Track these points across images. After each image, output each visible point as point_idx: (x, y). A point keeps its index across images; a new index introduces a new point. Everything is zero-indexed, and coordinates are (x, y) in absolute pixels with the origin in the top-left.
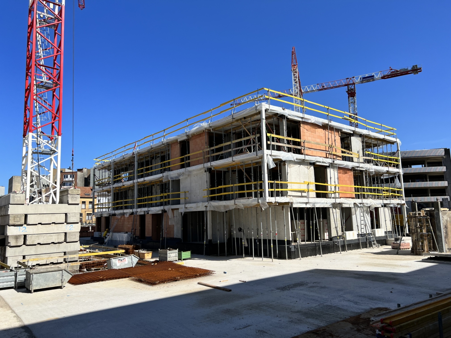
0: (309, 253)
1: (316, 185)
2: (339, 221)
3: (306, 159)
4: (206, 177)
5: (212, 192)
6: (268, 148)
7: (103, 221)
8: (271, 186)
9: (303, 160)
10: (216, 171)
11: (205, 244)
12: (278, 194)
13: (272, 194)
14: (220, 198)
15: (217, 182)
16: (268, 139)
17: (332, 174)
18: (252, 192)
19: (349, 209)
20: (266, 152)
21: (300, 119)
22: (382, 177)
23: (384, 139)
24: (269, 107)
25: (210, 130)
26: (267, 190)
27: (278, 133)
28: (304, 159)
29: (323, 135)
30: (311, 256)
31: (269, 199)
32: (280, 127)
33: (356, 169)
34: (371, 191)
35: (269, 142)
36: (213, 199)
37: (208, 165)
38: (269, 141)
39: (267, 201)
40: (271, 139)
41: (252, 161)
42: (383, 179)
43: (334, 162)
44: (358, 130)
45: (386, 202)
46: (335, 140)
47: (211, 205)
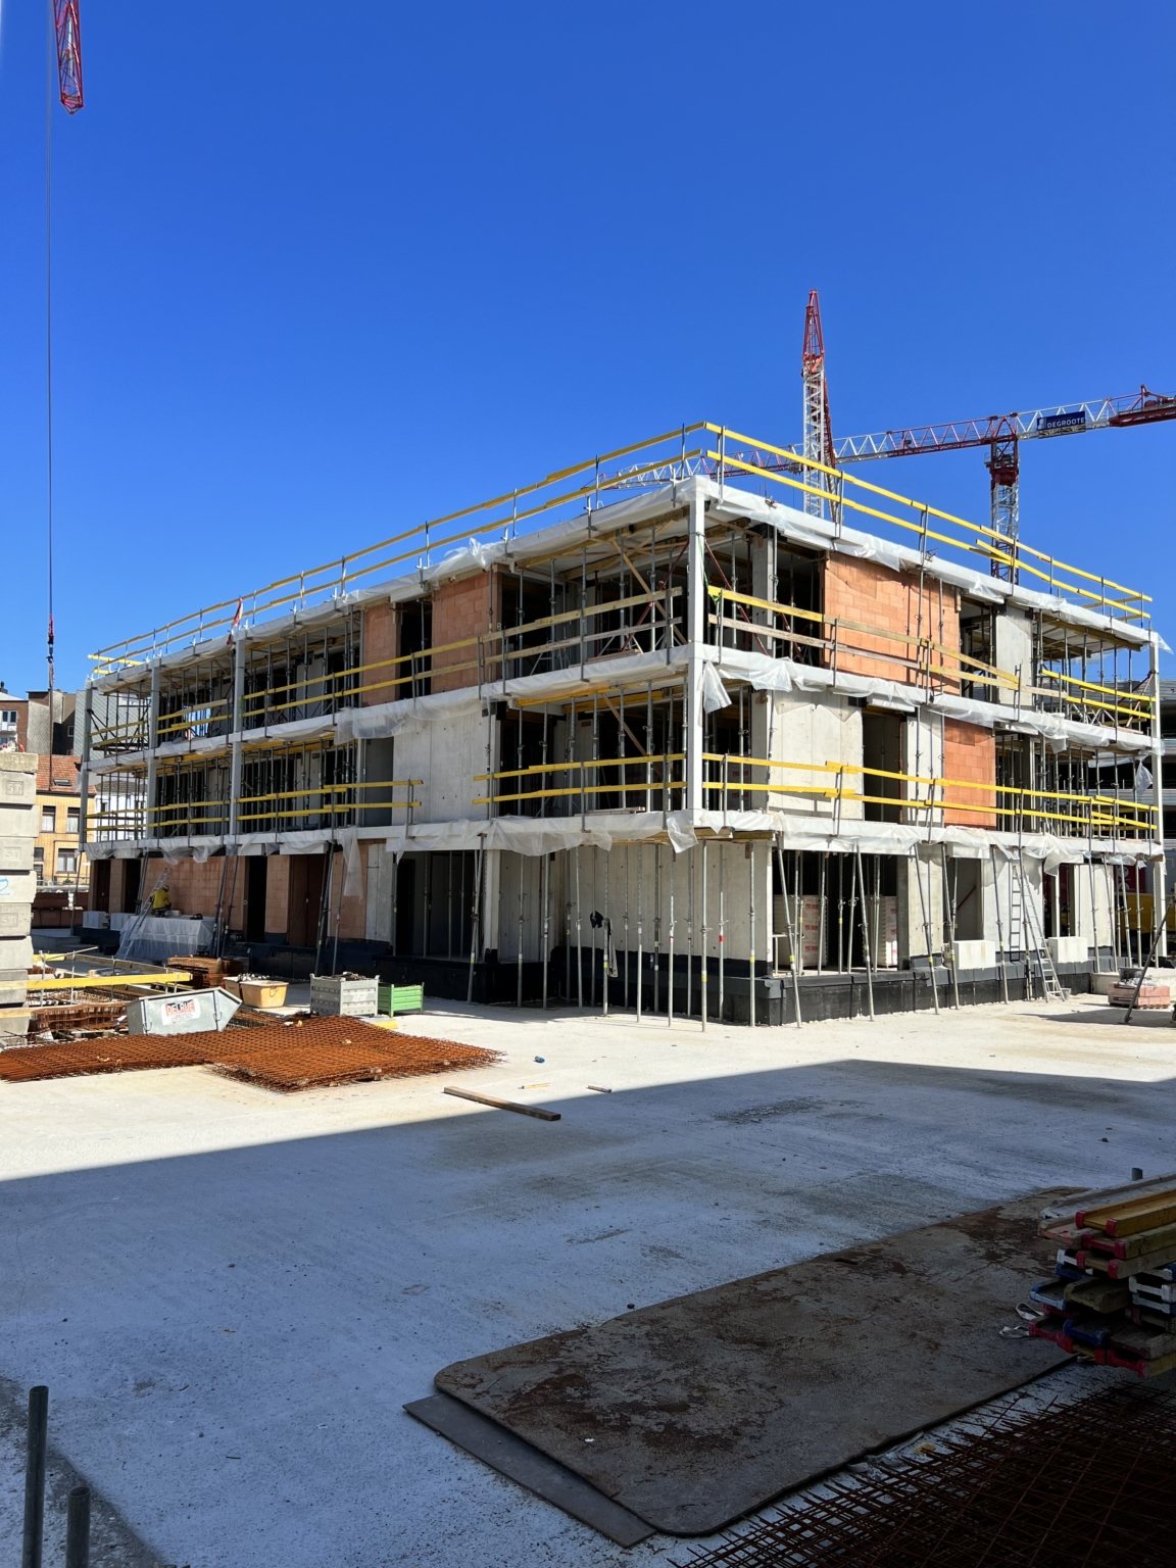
0: (828, 1007)
1: (866, 776)
2: (938, 903)
3: (837, 683)
4: (486, 732)
5: (507, 786)
6: (709, 638)
7: (117, 875)
8: (713, 770)
9: (829, 686)
10: (523, 712)
11: (475, 965)
12: (734, 801)
13: (713, 801)
14: (532, 809)
15: (523, 752)
16: (710, 606)
17: (923, 742)
18: (645, 792)
19: (974, 865)
20: (702, 651)
21: (826, 544)
22: (1092, 764)
23: (1107, 629)
24: (721, 493)
25: (507, 567)
26: (698, 785)
27: (745, 588)
28: (832, 683)
29: (901, 605)
30: (834, 1016)
31: (703, 817)
32: (755, 568)
33: (1007, 727)
34: (1051, 806)
35: (712, 619)
36: (506, 809)
37: (496, 690)
38: (714, 612)
39: (697, 823)
40: (720, 607)
41: (650, 681)
42: (1095, 769)
43: (932, 699)
44: (1021, 593)
45: (1099, 846)
46: (941, 625)
47: (499, 831)
